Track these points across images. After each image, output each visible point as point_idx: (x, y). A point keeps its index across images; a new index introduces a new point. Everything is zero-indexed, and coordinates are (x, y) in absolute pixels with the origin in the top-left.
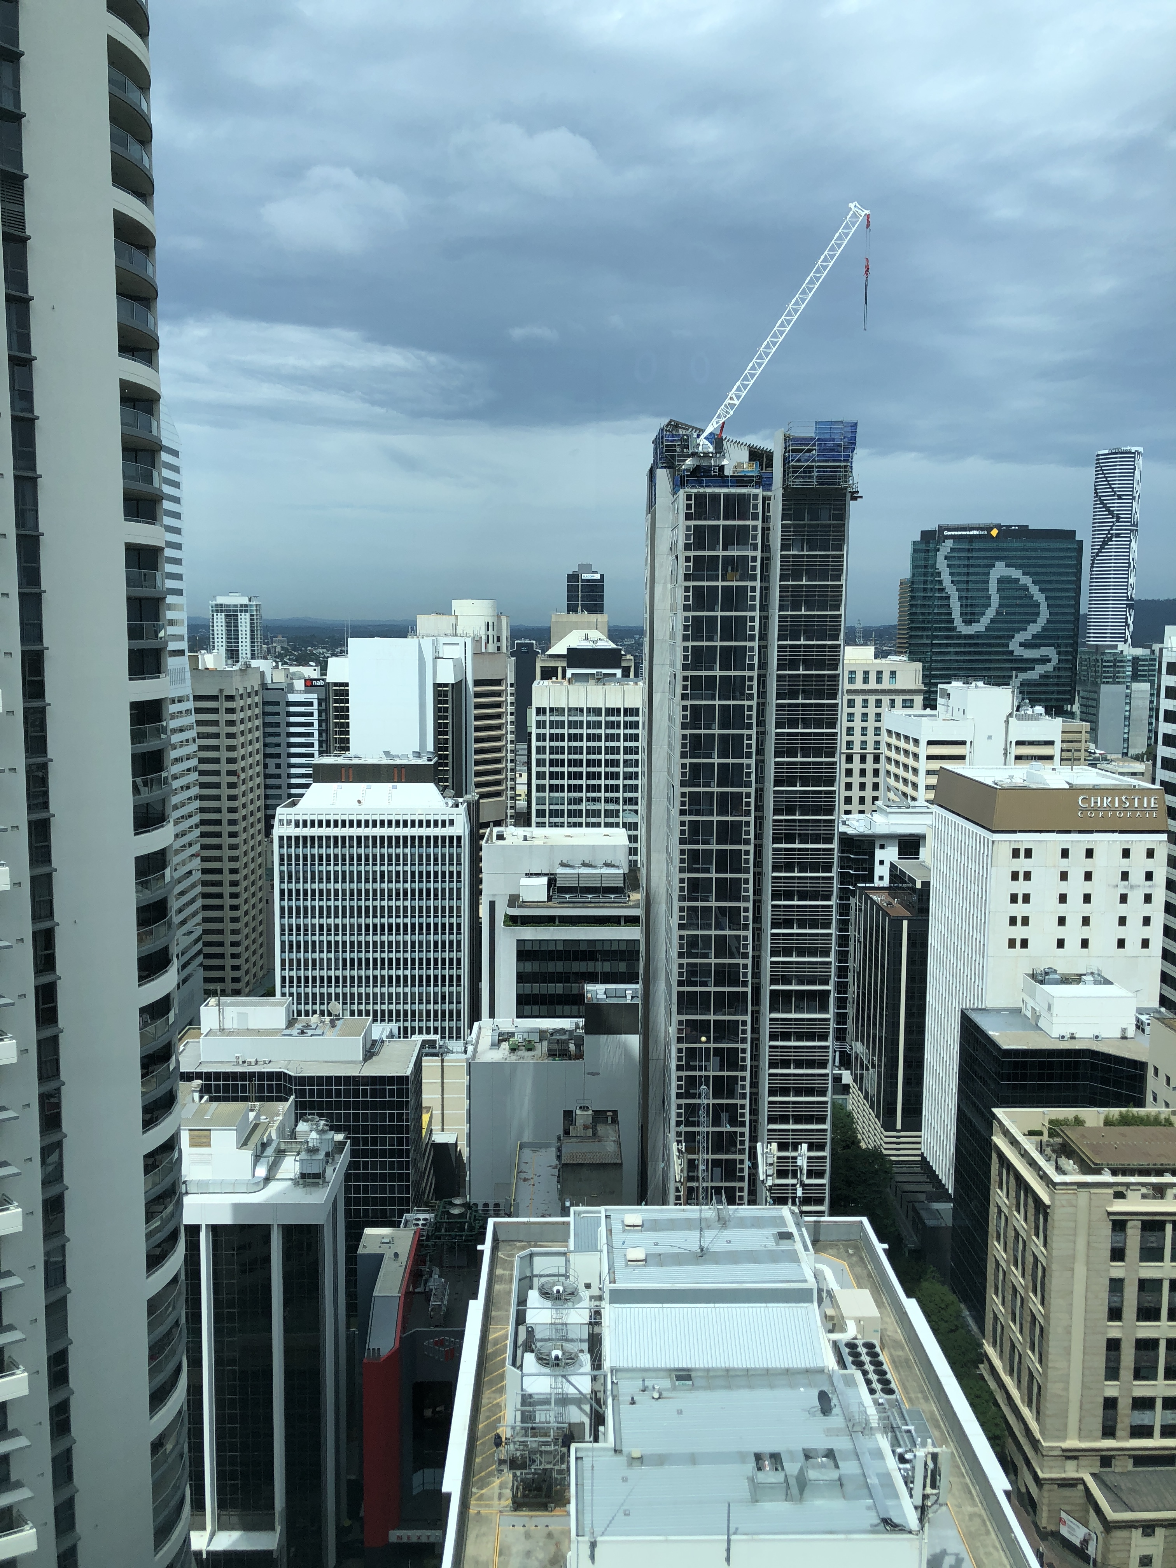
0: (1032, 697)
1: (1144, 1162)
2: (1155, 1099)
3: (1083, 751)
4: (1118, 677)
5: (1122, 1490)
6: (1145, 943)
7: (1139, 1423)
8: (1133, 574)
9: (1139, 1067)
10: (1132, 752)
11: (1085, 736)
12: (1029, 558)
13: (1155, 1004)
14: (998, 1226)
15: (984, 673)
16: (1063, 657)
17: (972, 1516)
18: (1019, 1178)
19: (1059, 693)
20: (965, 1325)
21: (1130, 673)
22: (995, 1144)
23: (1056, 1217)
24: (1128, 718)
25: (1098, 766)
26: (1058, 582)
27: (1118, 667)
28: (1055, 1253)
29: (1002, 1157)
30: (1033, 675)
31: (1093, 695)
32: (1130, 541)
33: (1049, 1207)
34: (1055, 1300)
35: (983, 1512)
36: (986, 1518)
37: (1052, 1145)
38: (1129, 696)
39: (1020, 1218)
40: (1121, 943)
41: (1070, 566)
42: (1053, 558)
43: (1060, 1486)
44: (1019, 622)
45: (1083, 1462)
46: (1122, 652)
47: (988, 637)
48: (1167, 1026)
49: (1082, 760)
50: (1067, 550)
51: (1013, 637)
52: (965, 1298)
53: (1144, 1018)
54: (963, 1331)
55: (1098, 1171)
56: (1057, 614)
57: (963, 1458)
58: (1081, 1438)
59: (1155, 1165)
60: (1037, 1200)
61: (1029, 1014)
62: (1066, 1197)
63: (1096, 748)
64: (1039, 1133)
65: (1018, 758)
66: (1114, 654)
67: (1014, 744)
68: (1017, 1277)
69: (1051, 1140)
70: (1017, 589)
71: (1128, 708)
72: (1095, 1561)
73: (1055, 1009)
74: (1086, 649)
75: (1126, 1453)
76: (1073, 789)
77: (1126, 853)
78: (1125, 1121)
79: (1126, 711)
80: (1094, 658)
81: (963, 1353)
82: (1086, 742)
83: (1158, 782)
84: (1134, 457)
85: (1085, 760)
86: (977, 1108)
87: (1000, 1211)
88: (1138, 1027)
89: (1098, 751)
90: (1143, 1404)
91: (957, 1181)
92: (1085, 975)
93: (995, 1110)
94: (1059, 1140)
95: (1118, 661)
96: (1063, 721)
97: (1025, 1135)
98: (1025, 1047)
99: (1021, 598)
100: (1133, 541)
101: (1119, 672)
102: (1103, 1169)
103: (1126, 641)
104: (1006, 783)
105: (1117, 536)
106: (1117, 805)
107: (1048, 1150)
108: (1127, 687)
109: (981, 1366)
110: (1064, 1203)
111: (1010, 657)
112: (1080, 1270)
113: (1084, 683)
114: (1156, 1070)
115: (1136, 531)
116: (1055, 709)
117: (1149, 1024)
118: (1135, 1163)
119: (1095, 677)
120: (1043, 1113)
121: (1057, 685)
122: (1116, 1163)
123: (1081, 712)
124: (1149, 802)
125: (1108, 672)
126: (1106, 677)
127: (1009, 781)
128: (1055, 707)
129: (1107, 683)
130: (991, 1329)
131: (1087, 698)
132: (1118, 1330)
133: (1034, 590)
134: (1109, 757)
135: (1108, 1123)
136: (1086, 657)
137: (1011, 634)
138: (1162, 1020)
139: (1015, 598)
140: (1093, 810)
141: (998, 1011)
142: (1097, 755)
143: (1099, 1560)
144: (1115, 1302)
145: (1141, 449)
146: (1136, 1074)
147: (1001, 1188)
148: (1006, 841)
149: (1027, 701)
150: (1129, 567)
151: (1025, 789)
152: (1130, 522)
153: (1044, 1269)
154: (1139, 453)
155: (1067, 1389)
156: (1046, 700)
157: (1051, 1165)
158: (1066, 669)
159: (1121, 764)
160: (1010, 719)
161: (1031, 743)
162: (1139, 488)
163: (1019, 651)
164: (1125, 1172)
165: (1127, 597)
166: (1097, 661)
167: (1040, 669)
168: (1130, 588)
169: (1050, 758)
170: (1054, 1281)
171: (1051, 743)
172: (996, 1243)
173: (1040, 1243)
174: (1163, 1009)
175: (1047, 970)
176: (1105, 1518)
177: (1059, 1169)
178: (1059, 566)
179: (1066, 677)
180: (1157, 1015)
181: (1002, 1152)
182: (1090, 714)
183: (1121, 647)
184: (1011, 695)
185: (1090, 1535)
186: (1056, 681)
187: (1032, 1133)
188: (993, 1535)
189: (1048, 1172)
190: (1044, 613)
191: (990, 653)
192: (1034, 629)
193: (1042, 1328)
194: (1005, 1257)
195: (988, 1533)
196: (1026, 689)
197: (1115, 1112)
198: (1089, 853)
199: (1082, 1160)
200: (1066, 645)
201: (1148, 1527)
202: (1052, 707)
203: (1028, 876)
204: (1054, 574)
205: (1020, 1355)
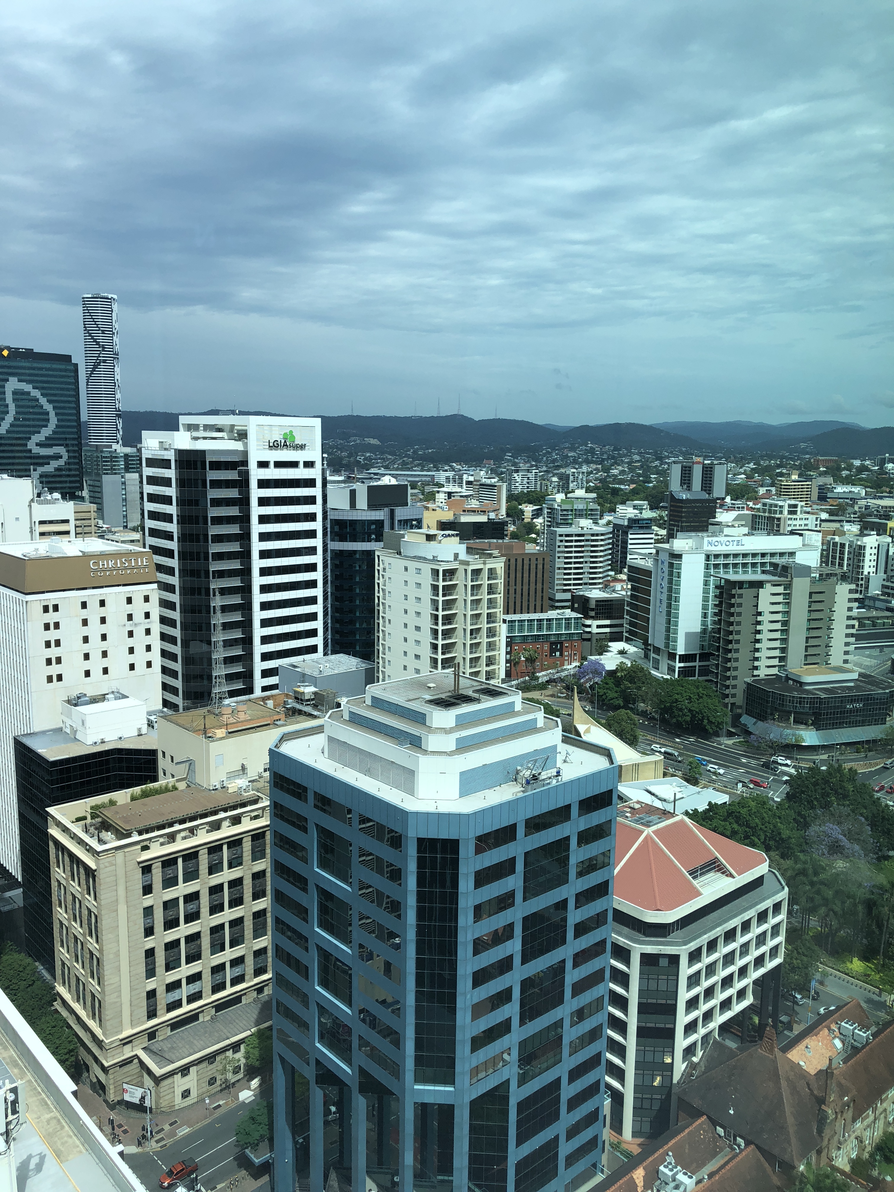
0: (50, 486)
1: (160, 820)
2: (165, 774)
3: (93, 526)
4: (114, 470)
5: (165, 1051)
6: (149, 664)
7: (172, 1000)
8: (118, 391)
9: (153, 753)
10: (130, 525)
11: (93, 515)
12: (37, 375)
13: (160, 706)
14: (59, 896)
15: (9, 467)
16: (71, 454)
17: (48, 1122)
18: (72, 856)
19: (71, 482)
20: (41, 977)
21: (123, 466)
22: (51, 835)
23: (101, 877)
24: (125, 500)
25: (106, 537)
26: (62, 395)
27: (114, 462)
28: (103, 903)
29: (57, 843)
30: (50, 468)
31: (97, 484)
32: (114, 366)
33: (95, 870)
34: (106, 936)
35: (58, 1114)
36: (60, 1117)
37: (94, 825)
38: (124, 483)
39: (75, 884)
40: (132, 667)
41: (69, 383)
42: (55, 376)
43: (121, 1066)
44: (34, 426)
45: (135, 1043)
46: (116, 450)
47: (9, 438)
48: (168, 721)
49: (93, 533)
50: (66, 370)
51: (30, 438)
52: (38, 958)
53: (152, 718)
54: (39, 983)
55: (129, 835)
56: (62, 420)
57: (39, 1081)
58: (132, 1026)
59: (167, 820)
60: (87, 868)
61: (68, 731)
62: (108, 860)
63: (104, 524)
64: (84, 818)
65: (42, 534)
66: (110, 452)
67: (37, 523)
68: (77, 929)
69: (93, 821)
70: (30, 400)
71: (124, 493)
72: (151, 1109)
73: (87, 724)
74: (88, 448)
75: (164, 1025)
76: (86, 556)
77: (129, 601)
78: (145, 794)
79: (123, 495)
80: (95, 455)
81: (40, 999)
82: (95, 519)
83: (147, 546)
84: (111, 302)
85: (95, 533)
86: (34, 809)
87: (59, 884)
88: (149, 725)
89: (104, 526)
90: (174, 986)
91: (24, 870)
92: (107, 694)
93: (48, 809)
94: (99, 820)
95: (113, 457)
96: (75, 504)
97: (73, 822)
98: (67, 757)
99: (33, 407)
100: (116, 366)
101: (115, 465)
102: (132, 833)
103: (118, 442)
104: (33, 554)
105: (104, 361)
106: (119, 566)
107: (92, 829)
108: (122, 477)
109: (55, 1003)
110: (107, 864)
111: (28, 455)
112: (122, 909)
113: (89, 474)
114: (164, 753)
115: (118, 358)
116: (70, 495)
117: (156, 722)
118: (154, 822)
119: (98, 469)
120: (86, 802)
121: (68, 476)
122: (141, 826)
123: (90, 497)
124: (142, 562)
125: (107, 465)
126: (106, 470)
127: (35, 553)
128: (69, 493)
129: (107, 474)
130: (60, 973)
131: (92, 486)
132: (152, 942)
133: (43, 401)
134: (113, 529)
135: (133, 799)
136: (89, 454)
137: (28, 436)
138: (165, 717)
139: (28, 407)
140: (102, 570)
141: (44, 733)
142: (104, 529)
143: (153, 1107)
144: (149, 923)
145: (115, 297)
146: (150, 760)
147: (59, 867)
148: (37, 600)
149: (46, 489)
150: (115, 386)
151: (48, 558)
152: (113, 351)
153: (96, 917)
154: (114, 299)
155: (120, 996)
156: (61, 488)
157: (94, 840)
158: (75, 464)
159: (122, 534)
160: (32, 504)
161: (51, 522)
162: (117, 326)
163: (36, 450)
164: (147, 831)
165: (116, 408)
166: (98, 457)
167: (54, 464)
168: (117, 402)
169: (67, 533)
170: (104, 922)
171: (67, 521)
172: (59, 909)
173: (91, 898)
174: (165, 709)
175: (79, 695)
176: (155, 1075)
177: (101, 841)
178: (62, 383)
179: (75, 470)
180: (162, 715)
181: (57, 840)
182: (97, 498)
183: (115, 446)
184: (31, 484)
185: (145, 1092)
186: (67, 473)
187: (78, 820)
188: (67, 1128)
189: (93, 845)
190: (53, 420)
191: (12, 451)
192: (46, 432)
193: (98, 959)
194: (66, 917)
195: (63, 1127)
196: (44, 479)
197: (137, 790)
198: (102, 603)
199: (117, 830)
200: (73, 445)
201: (185, 1069)
202: (66, 493)
203: (57, 626)
204: (57, 389)
205: (84, 984)
